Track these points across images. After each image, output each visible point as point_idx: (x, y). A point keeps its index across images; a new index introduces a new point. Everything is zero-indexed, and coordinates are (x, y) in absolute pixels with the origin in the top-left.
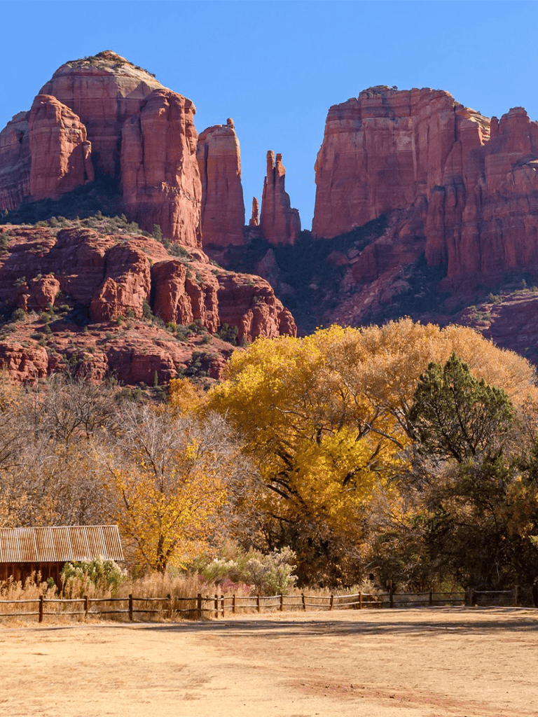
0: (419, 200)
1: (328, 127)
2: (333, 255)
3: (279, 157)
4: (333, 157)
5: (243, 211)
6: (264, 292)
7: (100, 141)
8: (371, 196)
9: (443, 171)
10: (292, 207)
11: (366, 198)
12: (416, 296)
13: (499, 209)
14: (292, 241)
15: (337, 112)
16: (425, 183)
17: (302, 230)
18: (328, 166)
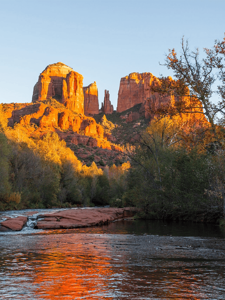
0: (144, 102)
1: (120, 83)
2: (121, 116)
3: (108, 91)
4: (122, 91)
5: (98, 106)
6: (92, 121)
7: (57, 85)
8: (131, 101)
9: (150, 94)
10: (111, 104)
11: (130, 102)
12: (142, 126)
13: (164, 103)
14: (111, 113)
15: (123, 80)
16: (146, 97)
17: (114, 110)
18: (121, 94)
